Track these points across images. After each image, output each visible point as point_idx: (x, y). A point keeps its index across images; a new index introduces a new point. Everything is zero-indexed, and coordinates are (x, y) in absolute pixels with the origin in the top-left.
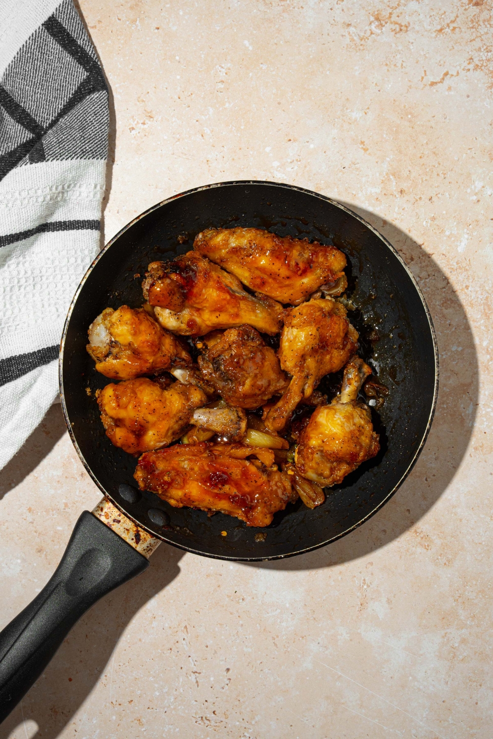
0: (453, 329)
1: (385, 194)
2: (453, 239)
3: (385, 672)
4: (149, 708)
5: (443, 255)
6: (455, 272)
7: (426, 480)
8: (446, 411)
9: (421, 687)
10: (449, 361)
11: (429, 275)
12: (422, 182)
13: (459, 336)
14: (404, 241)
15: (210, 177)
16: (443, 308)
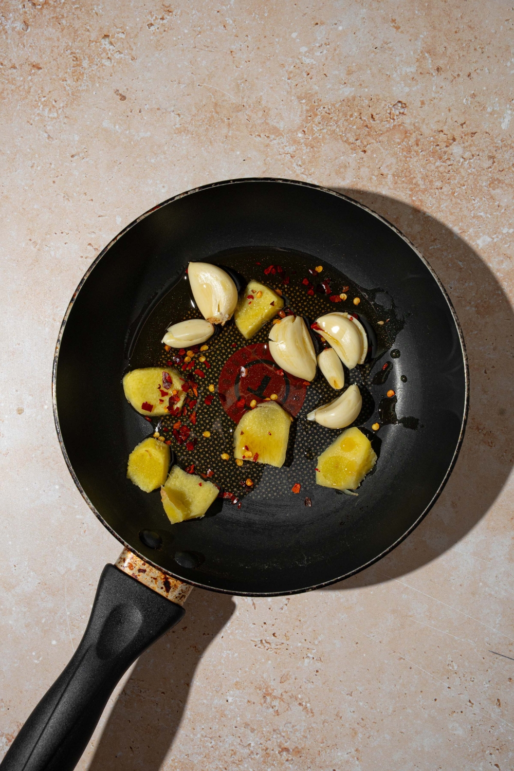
0: (503, 211)
1: (421, 73)
2: (495, 116)
3: (454, 579)
4: (204, 634)
5: (486, 133)
6: (501, 150)
7: (485, 372)
8: (501, 298)
9: (493, 593)
10: (501, 245)
11: (473, 155)
12: (460, 58)
13: (510, 218)
14: (444, 121)
15: (235, 68)
16: (491, 189)
